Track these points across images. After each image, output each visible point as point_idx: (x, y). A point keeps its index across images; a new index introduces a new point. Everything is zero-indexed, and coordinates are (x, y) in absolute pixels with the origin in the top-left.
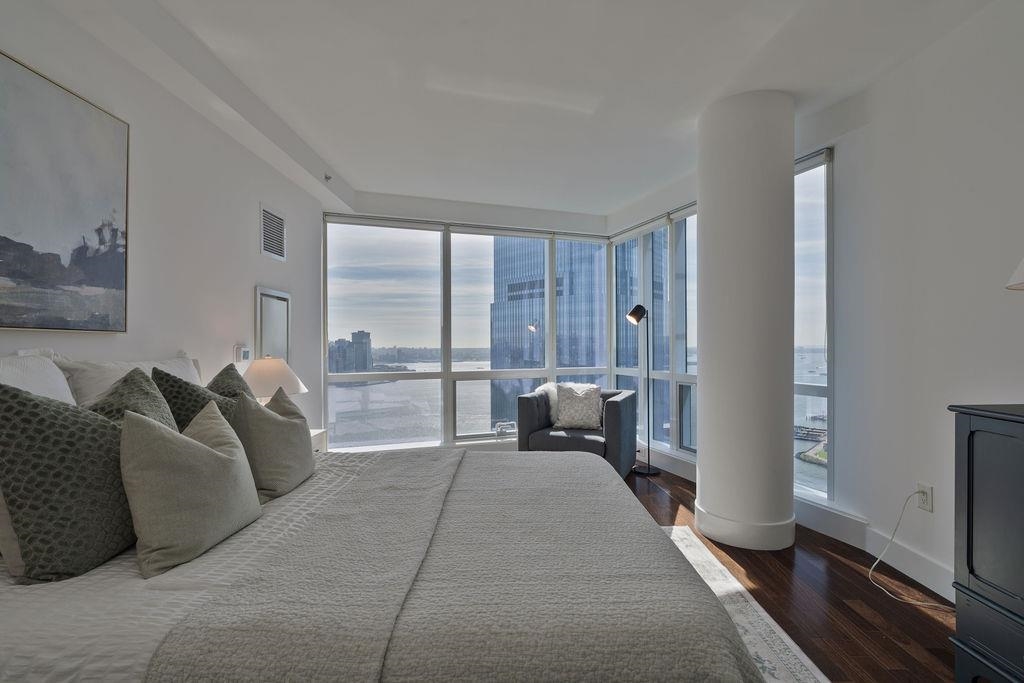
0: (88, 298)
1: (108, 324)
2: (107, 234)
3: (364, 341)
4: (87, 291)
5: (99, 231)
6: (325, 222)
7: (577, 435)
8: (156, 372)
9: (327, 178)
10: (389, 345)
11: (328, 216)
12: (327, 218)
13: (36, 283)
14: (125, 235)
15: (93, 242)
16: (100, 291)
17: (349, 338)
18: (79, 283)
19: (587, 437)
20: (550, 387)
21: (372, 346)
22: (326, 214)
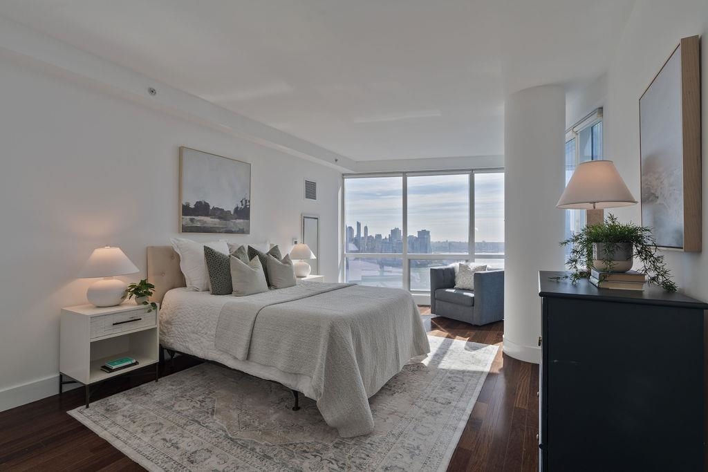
0: (239, 223)
1: (244, 231)
2: (244, 202)
3: (426, 237)
4: (238, 221)
5: (241, 201)
6: (343, 178)
7: (460, 292)
8: (249, 248)
9: (336, 160)
10: (443, 240)
11: (344, 176)
12: (345, 176)
13: (225, 220)
14: (249, 201)
15: (240, 206)
16: (242, 221)
17: (416, 235)
18: (236, 219)
19: (465, 294)
20: (456, 265)
21: (431, 240)
22: (343, 175)
